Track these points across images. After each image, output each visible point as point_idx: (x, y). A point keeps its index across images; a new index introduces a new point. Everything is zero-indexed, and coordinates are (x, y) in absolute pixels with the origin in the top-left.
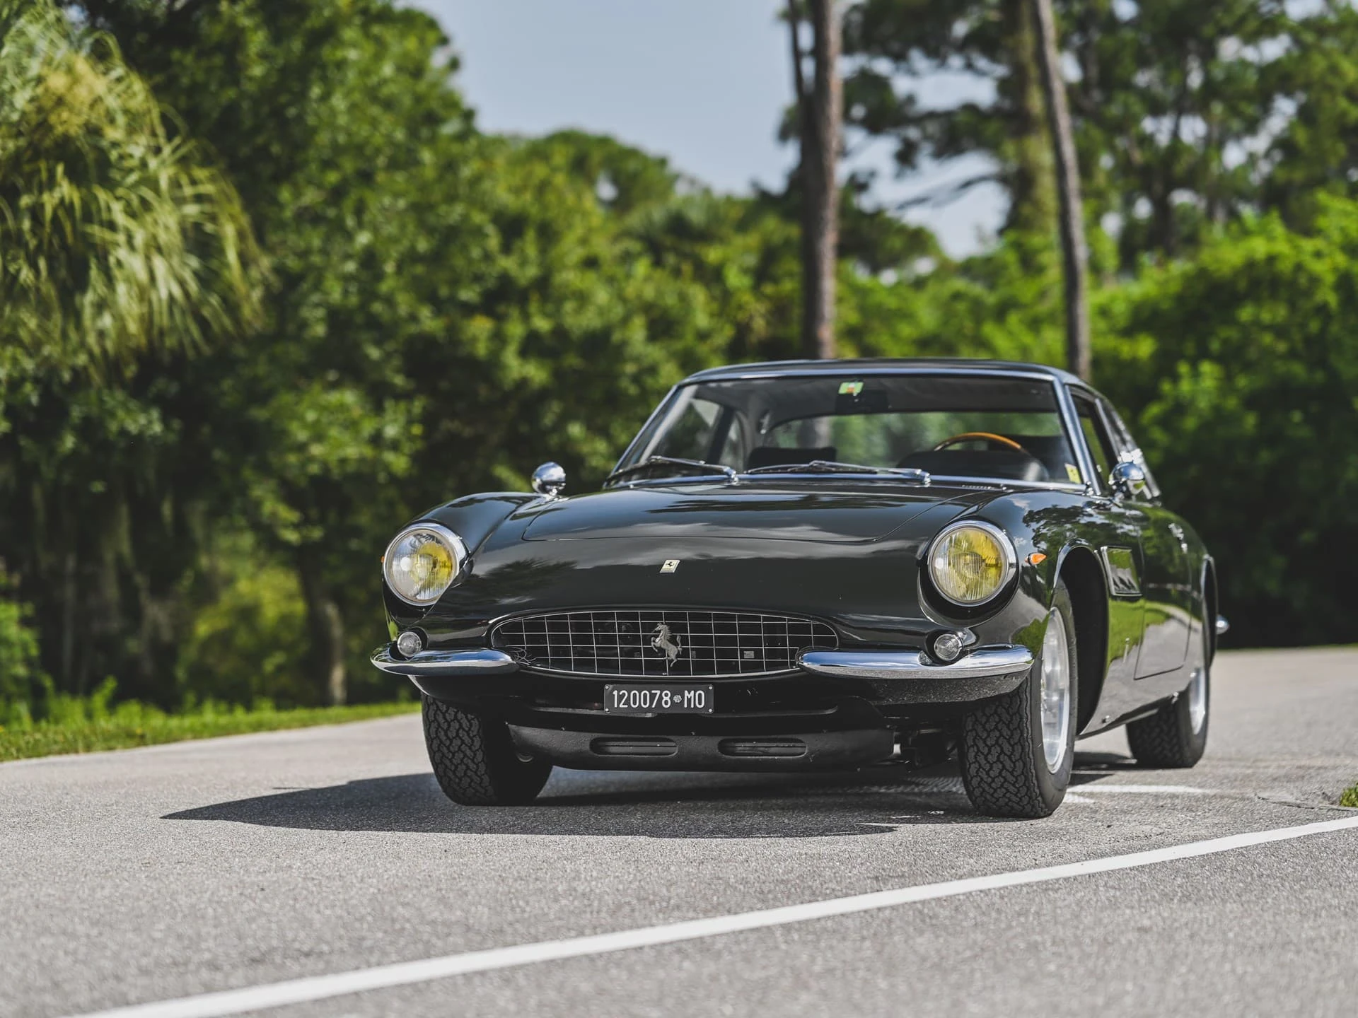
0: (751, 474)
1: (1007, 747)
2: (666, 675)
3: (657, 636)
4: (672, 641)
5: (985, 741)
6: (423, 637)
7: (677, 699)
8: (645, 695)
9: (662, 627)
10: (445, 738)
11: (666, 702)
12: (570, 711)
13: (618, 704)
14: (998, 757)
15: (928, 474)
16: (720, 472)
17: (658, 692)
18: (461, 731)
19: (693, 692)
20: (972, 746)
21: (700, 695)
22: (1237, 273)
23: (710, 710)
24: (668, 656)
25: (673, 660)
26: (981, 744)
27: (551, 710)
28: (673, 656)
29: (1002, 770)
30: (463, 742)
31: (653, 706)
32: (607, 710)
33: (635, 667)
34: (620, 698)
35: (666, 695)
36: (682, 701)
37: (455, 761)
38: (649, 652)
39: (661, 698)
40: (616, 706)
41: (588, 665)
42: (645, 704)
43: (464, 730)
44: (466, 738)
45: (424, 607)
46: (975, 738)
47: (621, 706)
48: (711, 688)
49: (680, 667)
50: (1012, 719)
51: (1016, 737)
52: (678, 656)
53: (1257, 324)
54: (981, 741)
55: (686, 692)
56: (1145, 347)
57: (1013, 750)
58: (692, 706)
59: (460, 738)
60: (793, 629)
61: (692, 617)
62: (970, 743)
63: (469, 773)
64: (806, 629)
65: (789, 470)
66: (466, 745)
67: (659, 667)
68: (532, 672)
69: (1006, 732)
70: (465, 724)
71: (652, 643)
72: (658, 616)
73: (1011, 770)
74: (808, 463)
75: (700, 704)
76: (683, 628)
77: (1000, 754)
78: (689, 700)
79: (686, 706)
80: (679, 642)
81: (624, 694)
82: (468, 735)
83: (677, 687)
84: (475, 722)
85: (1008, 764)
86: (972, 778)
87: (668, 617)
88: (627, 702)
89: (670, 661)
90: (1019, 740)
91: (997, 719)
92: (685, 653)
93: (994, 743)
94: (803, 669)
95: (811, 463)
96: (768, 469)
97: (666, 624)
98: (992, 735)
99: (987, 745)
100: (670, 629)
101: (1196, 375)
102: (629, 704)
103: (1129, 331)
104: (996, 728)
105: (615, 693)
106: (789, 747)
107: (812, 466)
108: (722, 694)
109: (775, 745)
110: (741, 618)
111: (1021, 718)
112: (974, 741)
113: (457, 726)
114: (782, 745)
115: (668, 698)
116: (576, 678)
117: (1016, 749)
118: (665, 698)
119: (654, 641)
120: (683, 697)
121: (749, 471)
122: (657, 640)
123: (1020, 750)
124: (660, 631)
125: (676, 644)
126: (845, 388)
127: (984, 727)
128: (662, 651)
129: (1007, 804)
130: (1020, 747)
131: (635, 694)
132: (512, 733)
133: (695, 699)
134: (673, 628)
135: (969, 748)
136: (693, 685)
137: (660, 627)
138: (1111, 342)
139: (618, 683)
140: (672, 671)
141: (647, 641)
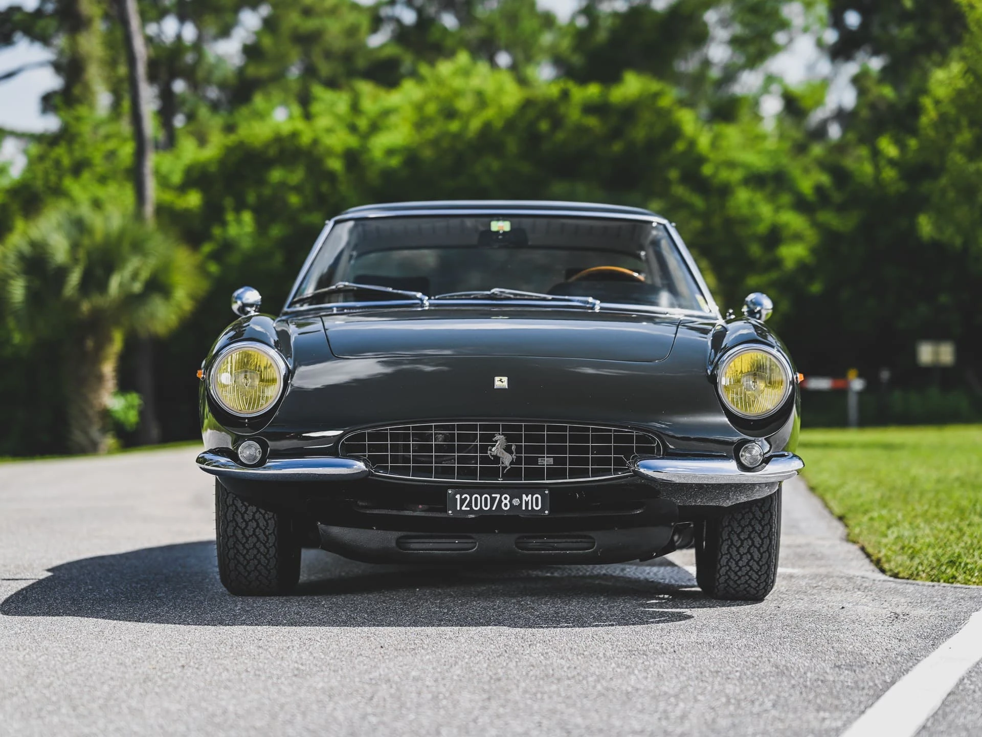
0: (438, 299)
1: (757, 541)
2: (500, 481)
3: (494, 446)
4: (508, 449)
5: (738, 535)
6: (264, 446)
7: (516, 502)
8: (486, 498)
9: (500, 438)
10: (242, 536)
11: (506, 505)
12: (394, 512)
13: (461, 506)
14: (749, 549)
15: (598, 302)
16: (415, 298)
17: (498, 496)
18: (257, 530)
19: (530, 496)
20: (727, 540)
21: (537, 498)
22: (267, 145)
23: (547, 512)
24: (503, 463)
25: (506, 467)
26: (735, 538)
27: (376, 512)
28: (507, 463)
29: (750, 560)
30: (258, 539)
31: (494, 509)
32: (450, 512)
33: (471, 473)
34: (463, 501)
35: (506, 498)
36: (521, 504)
37: (247, 557)
38: (485, 460)
39: (500, 501)
40: (458, 509)
41: (427, 471)
42: (486, 506)
43: (261, 529)
44: (262, 536)
45: (247, 418)
46: (730, 532)
47: (464, 508)
48: (547, 492)
49: (513, 473)
50: (764, 517)
51: (766, 532)
52: (511, 464)
53: (283, 185)
54: (736, 536)
55: (524, 496)
56: (193, 200)
57: (763, 543)
58: (530, 508)
59: (257, 536)
60: (618, 439)
61: (527, 428)
62: (725, 537)
63: (259, 567)
64: (629, 439)
65: (472, 296)
66: (261, 542)
67: (494, 473)
68: (374, 478)
69: (758, 528)
70: (262, 523)
71: (489, 452)
72: (496, 428)
73: (757, 560)
74: (490, 290)
75: (537, 506)
76: (518, 439)
77: (750, 547)
78: (527, 503)
79: (524, 508)
80: (514, 450)
81: (466, 498)
82: (264, 533)
83: (516, 491)
84: (272, 523)
85: (756, 556)
86: (721, 567)
87: (505, 428)
88: (469, 505)
89: (504, 468)
90: (769, 534)
91: (751, 516)
92: (518, 461)
93: (746, 537)
94: (637, 474)
95: (493, 291)
96: (454, 296)
97: (503, 434)
98: (745, 530)
99: (740, 539)
100: (506, 439)
101: (239, 222)
102: (471, 507)
103: (183, 188)
104: (750, 523)
105: (458, 496)
106: (576, 542)
107: (493, 293)
108: (556, 498)
109: (564, 540)
110: (571, 429)
111: (772, 515)
112: (729, 535)
113: (255, 525)
114: (569, 540)
115: (507, 502)
116: (422, 483)
117: (764, 542)
118: (505, 502)
119: (491, 450)
120: (521, 500)
121: (437, 297)
122: (493, 450)
123: (768, 543)
124: (496, 441)
125: (511, 453)
126: (496, 226)
127: (739, 523)
128: (497, 459)
129: (745, 589)
130: (768, 541)
131: (476, 498)
132: (321, 532)
133: (532, 502)
134: (509, 438)
135: (723, 541)
136: (531, 490)
137: (498, 437)
138: (168, 197)
139: (461, 488)
140: (505, 477)
141: (484, 449)
